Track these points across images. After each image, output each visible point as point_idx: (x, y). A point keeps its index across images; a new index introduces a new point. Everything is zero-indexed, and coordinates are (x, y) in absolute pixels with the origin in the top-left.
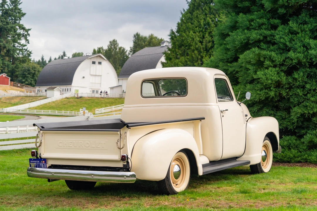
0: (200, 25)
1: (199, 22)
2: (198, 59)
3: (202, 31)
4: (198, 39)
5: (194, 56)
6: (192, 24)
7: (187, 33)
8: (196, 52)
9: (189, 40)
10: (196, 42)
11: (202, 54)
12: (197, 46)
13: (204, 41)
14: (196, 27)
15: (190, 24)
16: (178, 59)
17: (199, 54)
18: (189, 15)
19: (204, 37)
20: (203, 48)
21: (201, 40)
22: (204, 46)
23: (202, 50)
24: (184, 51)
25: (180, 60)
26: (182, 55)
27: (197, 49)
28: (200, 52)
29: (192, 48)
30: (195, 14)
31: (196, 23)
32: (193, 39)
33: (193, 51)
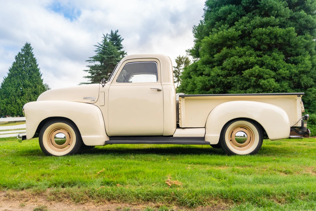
0: (15, 84)
1: (14, 82)
2: (14, 100)
3: (16, 87)
4: (14, 91)
5: (12, 98)
6: (11, 83)
7: (8, 88)
8: (13, 97)
9: (10, 91)
10: (13, 92)
11: (16, 98)
12: (14, 94)
13: (17, 92)
14: (13, 85)
15: (10, 83)
16: (3, 99)
17: (15, 98)
18: (9, 79)
19: (17, 90)
20: (17, 95)
21: (15, 91)
22: (17, 94)
23: (16, 96)
24: (6, 96)
25: (4, 100)
26: (5, 98)
27: (13, 95)
28: (15, 97)
29: (11, 95)
30: (12, 78)
31: (13, 83)
32: (12, 91)
33: (12, 96)
